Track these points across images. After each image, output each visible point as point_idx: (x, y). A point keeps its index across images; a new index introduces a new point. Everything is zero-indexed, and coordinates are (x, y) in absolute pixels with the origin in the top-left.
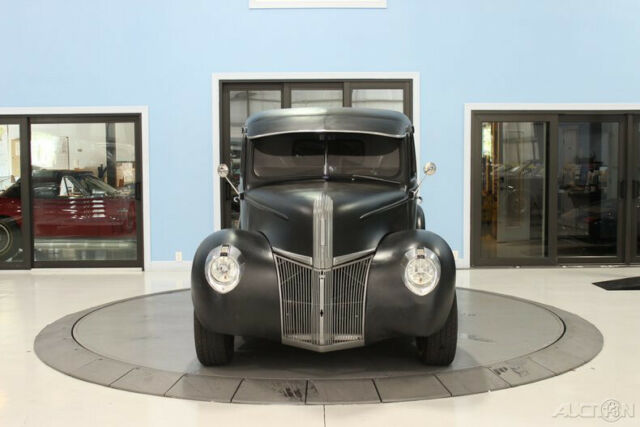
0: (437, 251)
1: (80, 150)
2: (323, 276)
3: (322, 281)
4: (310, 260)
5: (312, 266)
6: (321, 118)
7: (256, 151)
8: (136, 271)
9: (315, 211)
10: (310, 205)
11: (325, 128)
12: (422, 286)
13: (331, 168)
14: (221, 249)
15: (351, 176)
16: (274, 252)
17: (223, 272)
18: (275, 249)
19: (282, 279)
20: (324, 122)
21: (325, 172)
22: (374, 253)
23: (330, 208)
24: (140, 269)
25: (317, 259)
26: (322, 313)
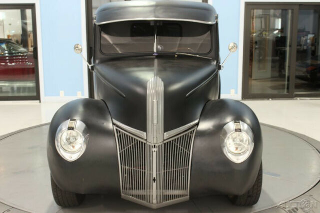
0: (248, 121)
1: (10, 24)
2: (156, 149)
3: (154, 154)
4: (143, 134)
5: (146, 140)
6: (152, 9)
7: (102, 33)
8: (36, 102)
9: (148, 92)
10: (143, 85)
11: (156, 17)
12: (239, 154)
13: (159, 47)
14: (68, 123)
15: (174, 53)
16: (114, 124)
17: (70, 143)
18: (115, 122)
19: (121, 148)
20: (154, 12)
21: (155, 51)
22: (197, 124)
23: (161, 88)
24: (38, 101)
25: (150, 134)
26: (154, 180)
